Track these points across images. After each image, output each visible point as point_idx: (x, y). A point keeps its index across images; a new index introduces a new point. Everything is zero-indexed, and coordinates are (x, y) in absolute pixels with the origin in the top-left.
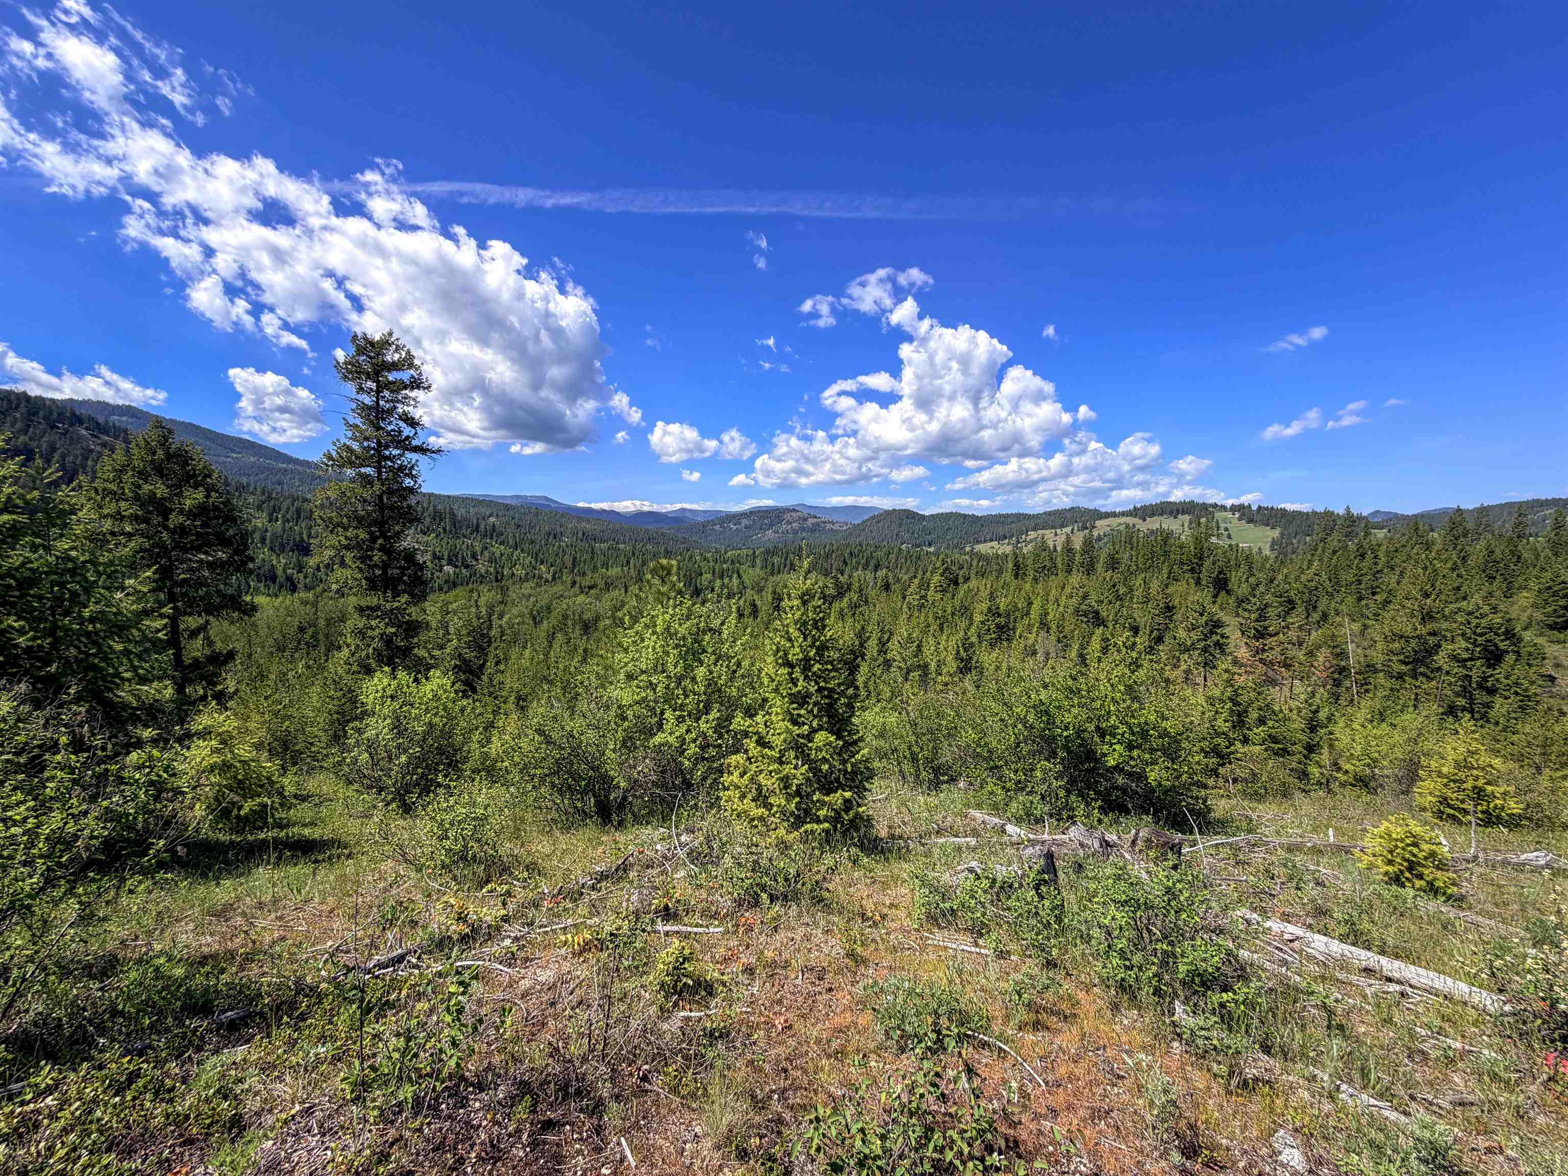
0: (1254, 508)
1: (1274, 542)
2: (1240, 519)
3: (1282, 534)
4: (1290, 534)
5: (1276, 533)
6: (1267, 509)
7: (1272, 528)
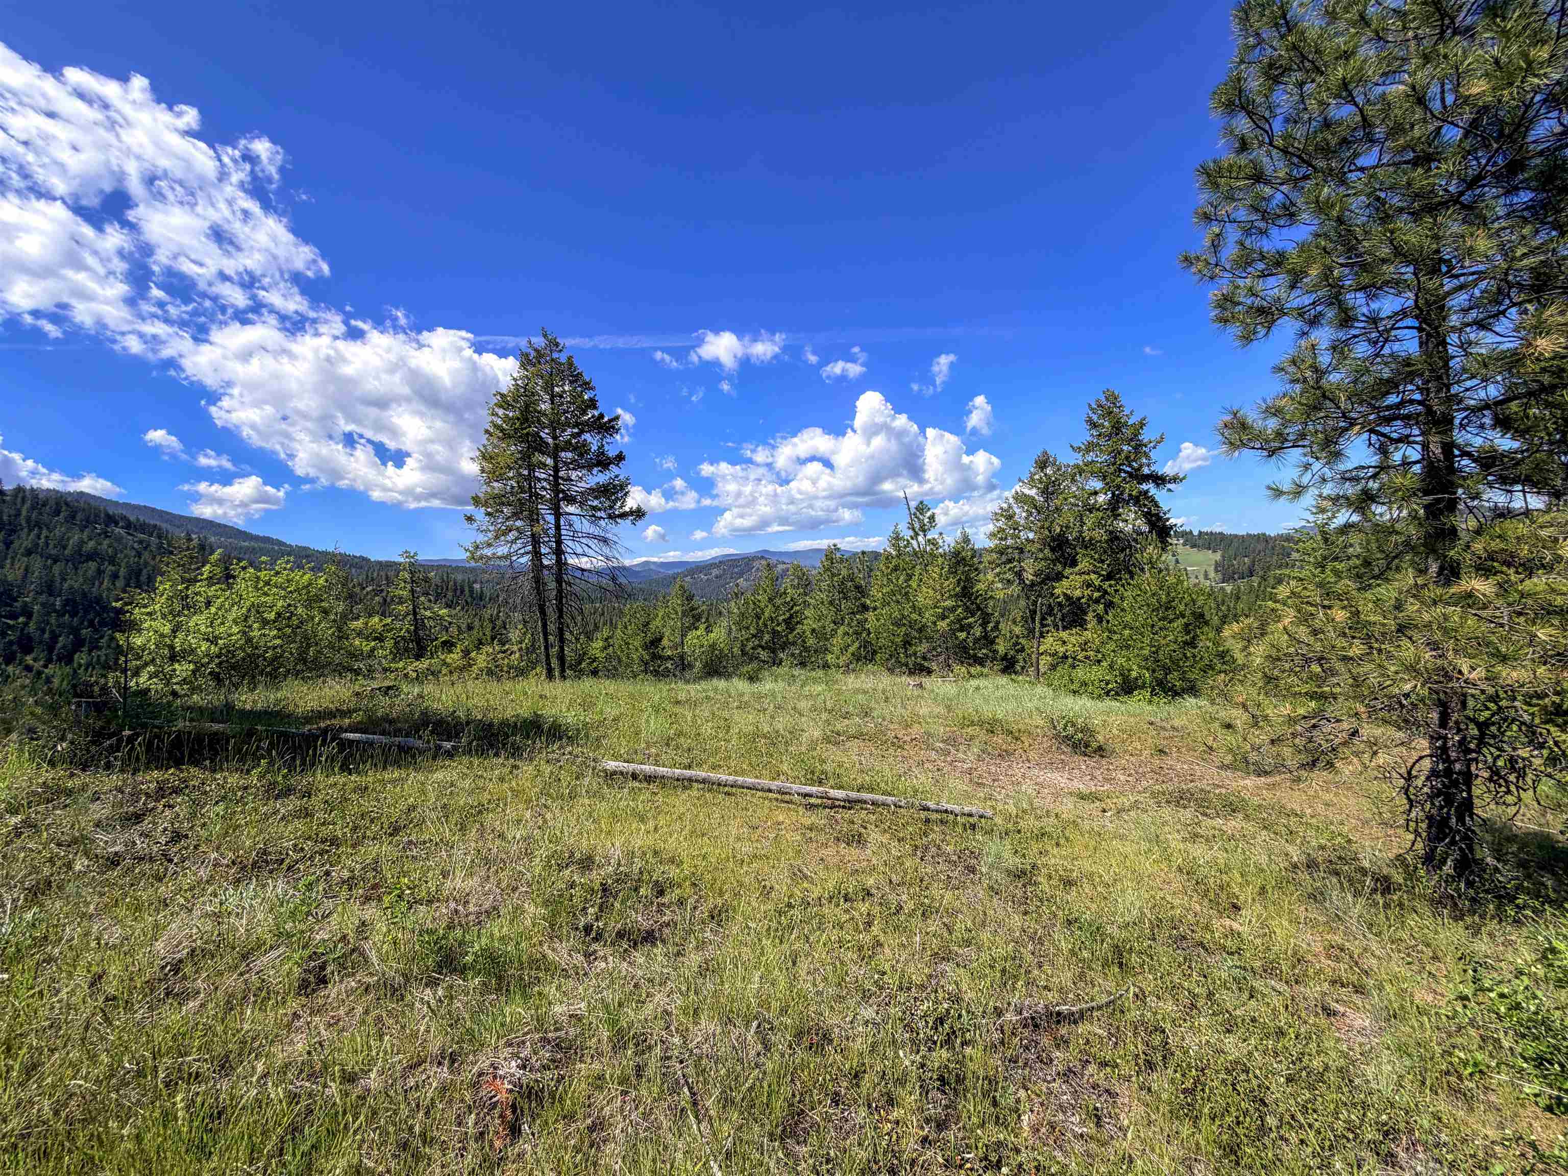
0: (1196, 533)
1: (1217, 565)
2: (1184, 545)
3: (1223, 557)
4: (1230, 557)
5: (1218, 556)
6: (1207, 534)
7: (1214, 552)
